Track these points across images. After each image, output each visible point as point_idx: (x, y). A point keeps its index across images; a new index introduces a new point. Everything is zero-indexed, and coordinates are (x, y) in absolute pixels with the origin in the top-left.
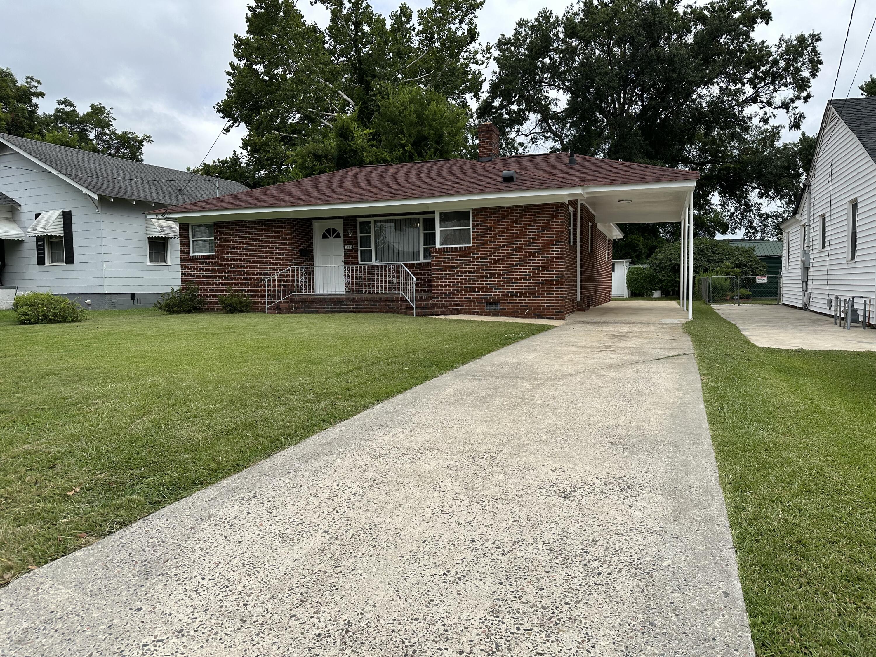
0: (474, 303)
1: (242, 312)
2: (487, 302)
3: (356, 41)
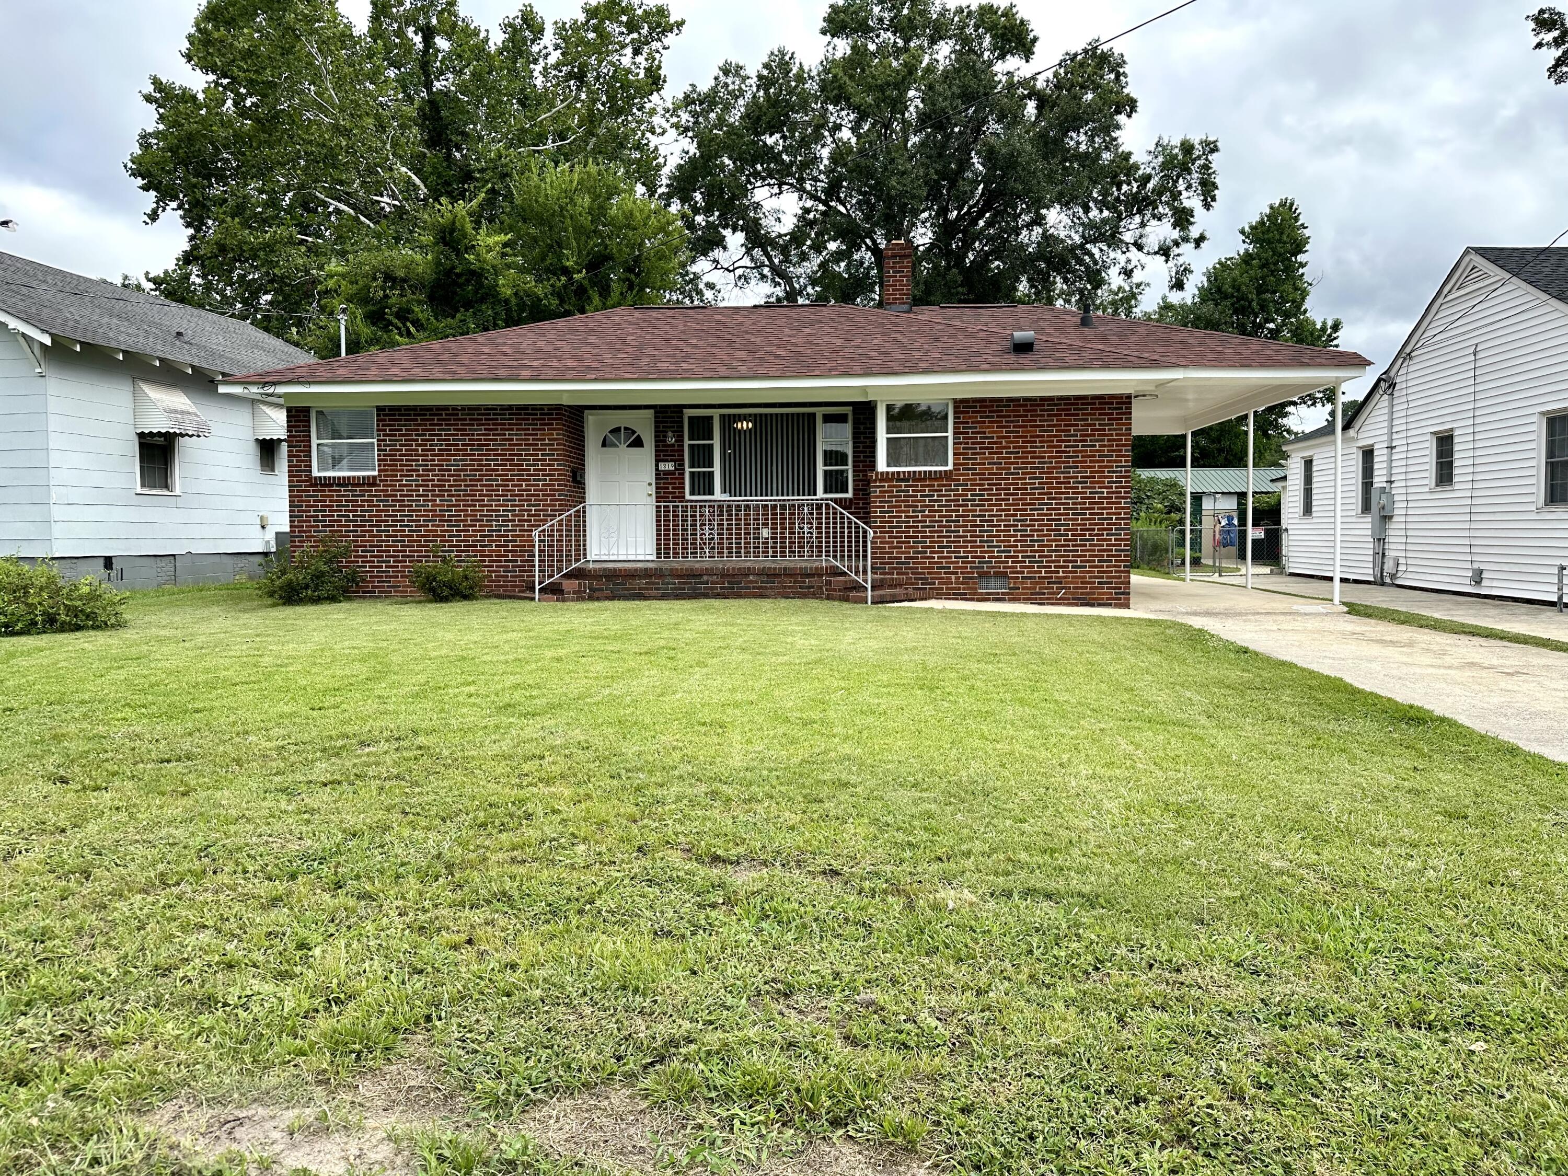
0: (957, 578)
1: (466, 597)
2: (983, 575)
3: (425, 64)
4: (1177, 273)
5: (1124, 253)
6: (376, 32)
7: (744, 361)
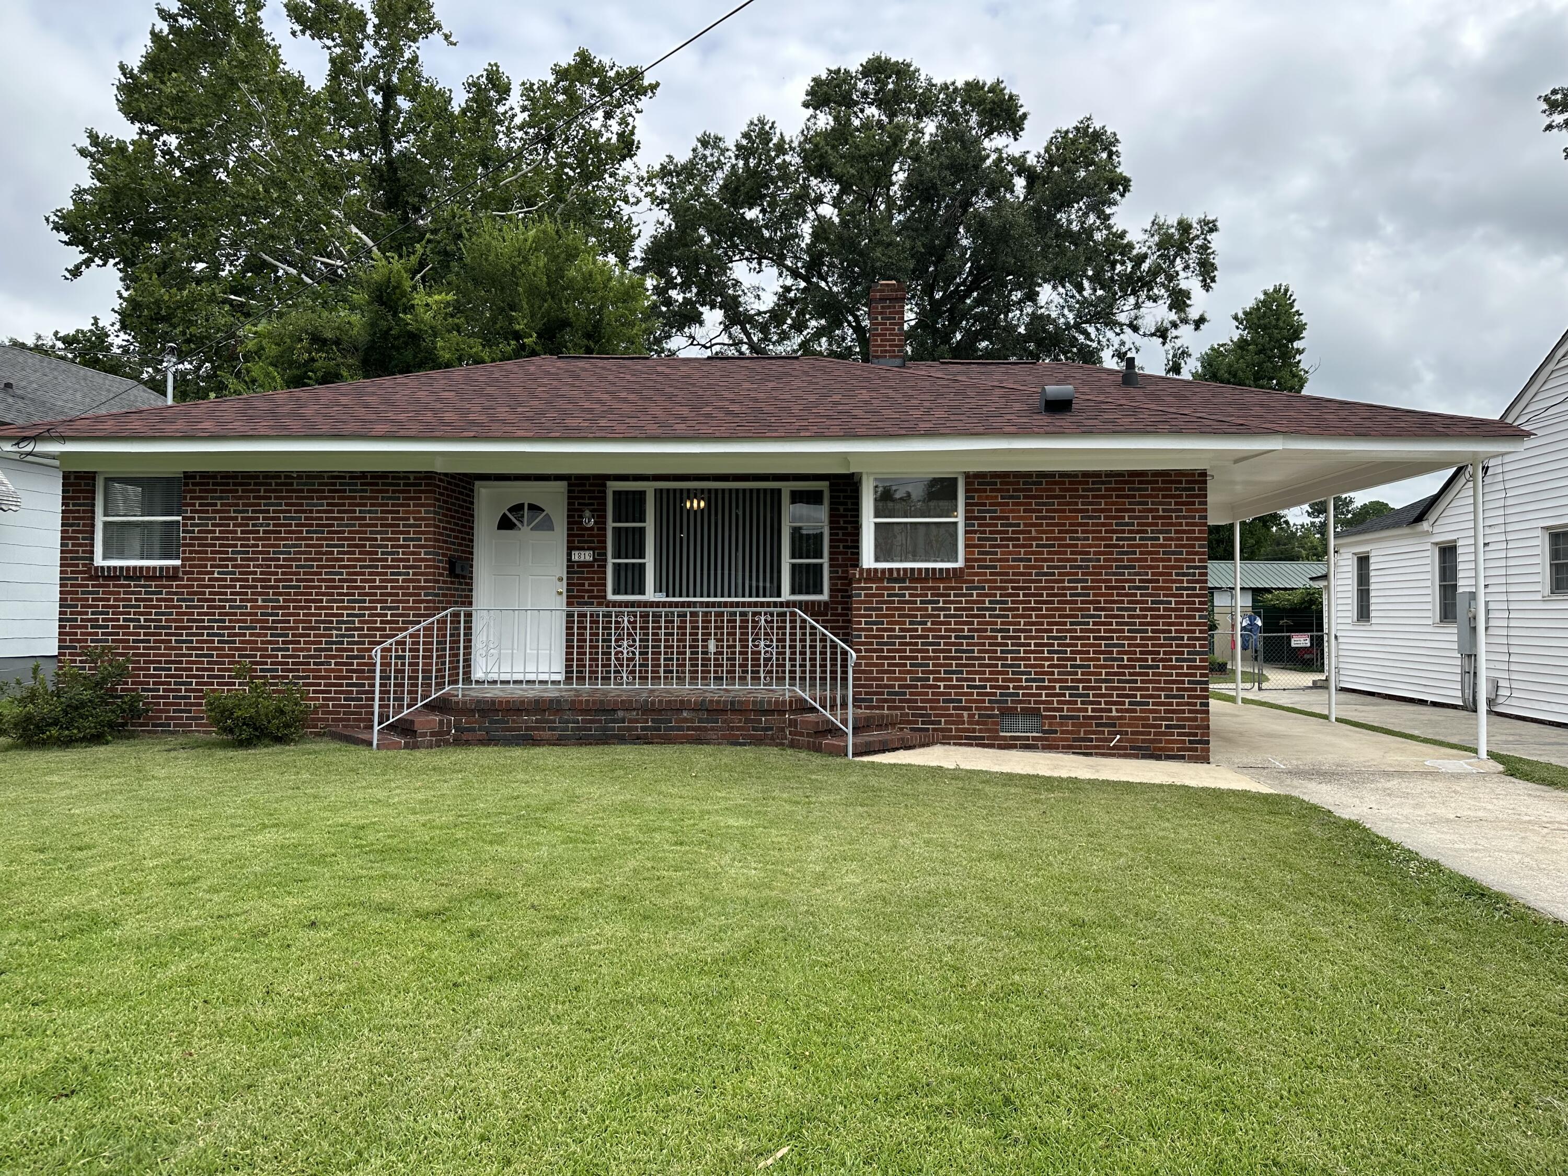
0: (971, 716)
1: (281, 740)
2: (1007, 712)
3: (385, 124)
4: (1174, 356)
5: (1118, 334)
6: (333, 89)
7: (684, 419)
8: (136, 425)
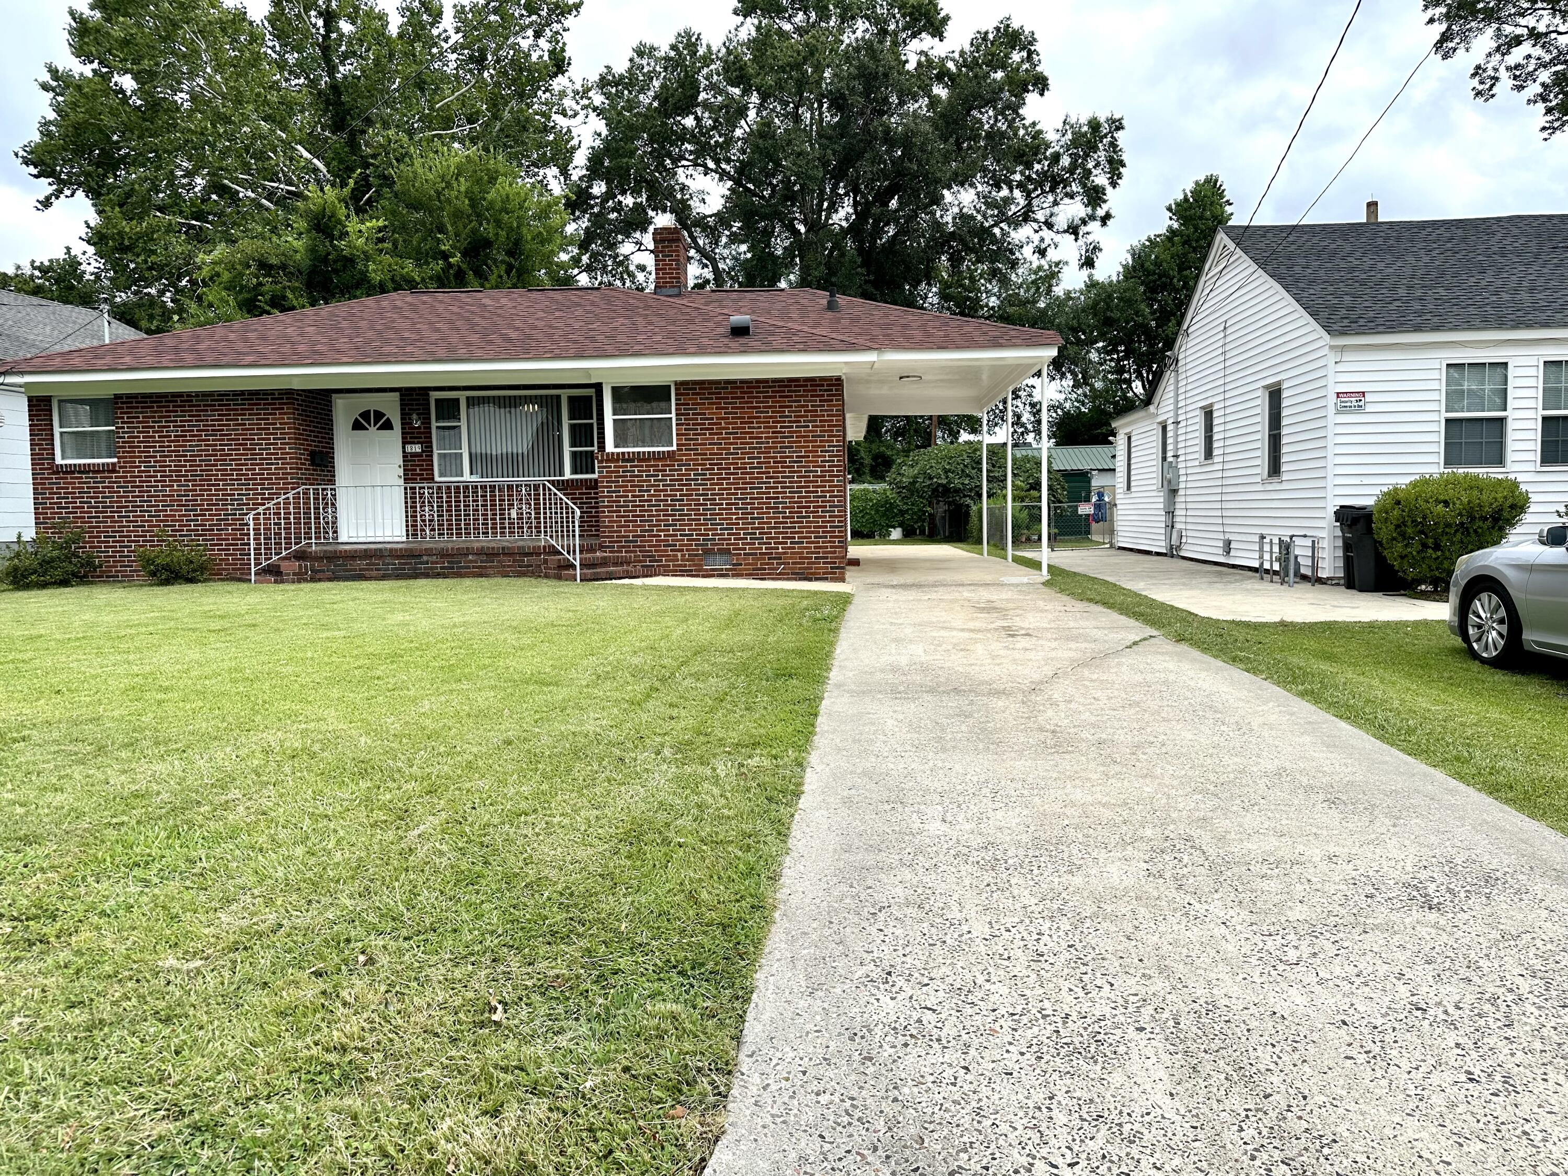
0: (683, 556)
1: (191, 581)
2: (707, 552)
3: (326, 49)
4: (1087, 251)
5: (1036, 232)
6: (277, 16)
7: (469, 345)
8: (77, 361)
